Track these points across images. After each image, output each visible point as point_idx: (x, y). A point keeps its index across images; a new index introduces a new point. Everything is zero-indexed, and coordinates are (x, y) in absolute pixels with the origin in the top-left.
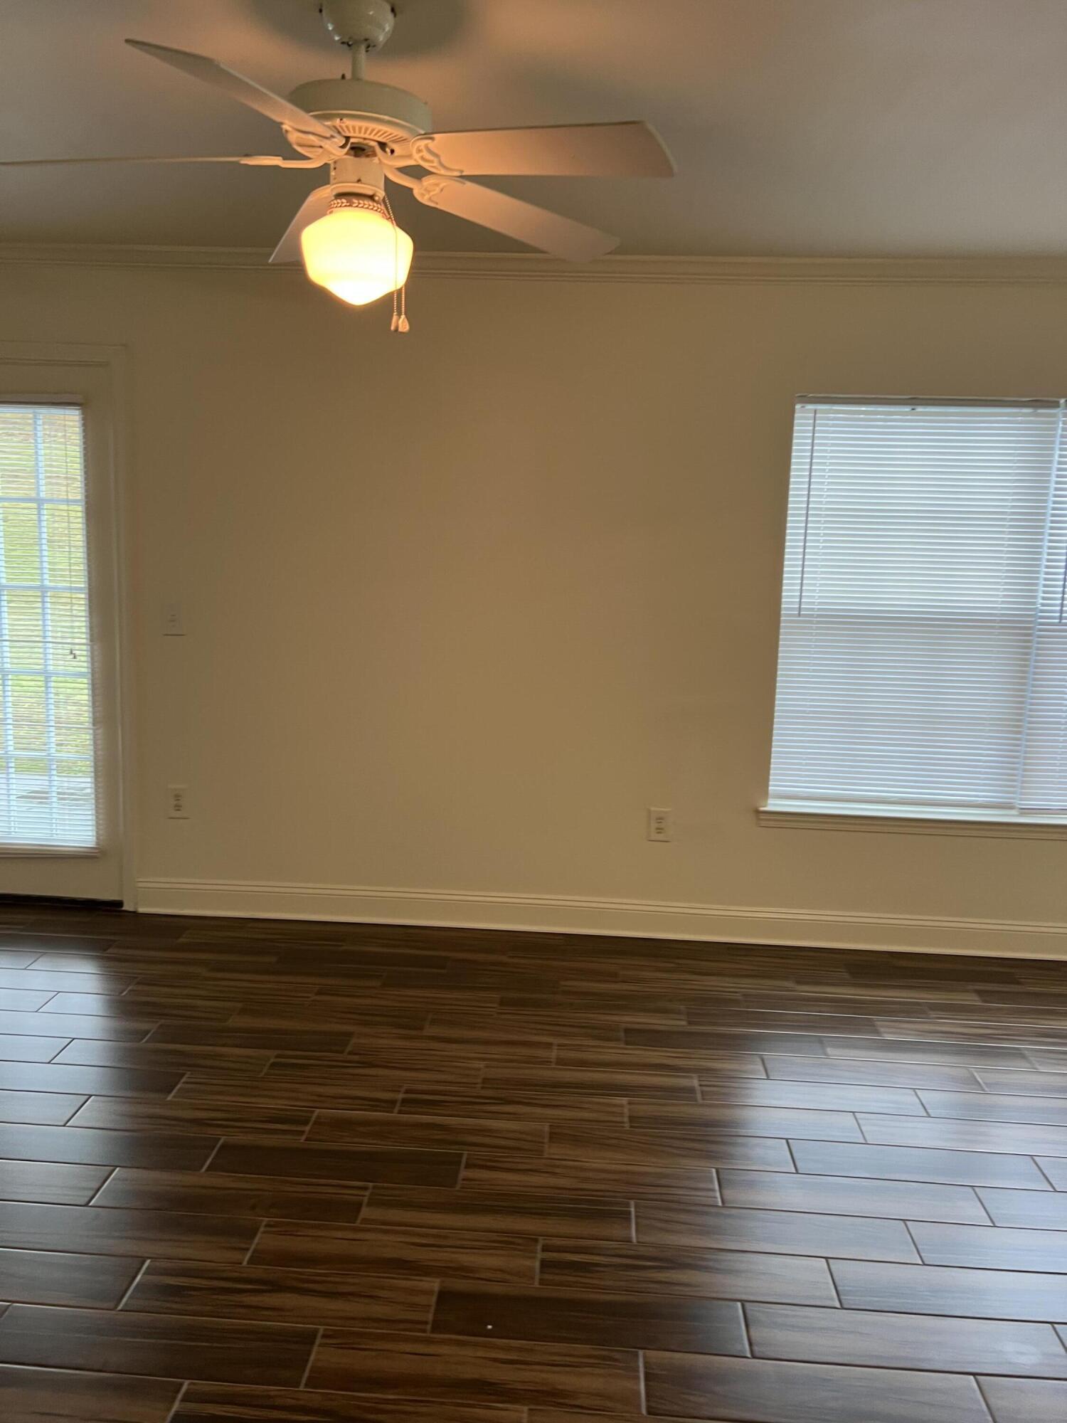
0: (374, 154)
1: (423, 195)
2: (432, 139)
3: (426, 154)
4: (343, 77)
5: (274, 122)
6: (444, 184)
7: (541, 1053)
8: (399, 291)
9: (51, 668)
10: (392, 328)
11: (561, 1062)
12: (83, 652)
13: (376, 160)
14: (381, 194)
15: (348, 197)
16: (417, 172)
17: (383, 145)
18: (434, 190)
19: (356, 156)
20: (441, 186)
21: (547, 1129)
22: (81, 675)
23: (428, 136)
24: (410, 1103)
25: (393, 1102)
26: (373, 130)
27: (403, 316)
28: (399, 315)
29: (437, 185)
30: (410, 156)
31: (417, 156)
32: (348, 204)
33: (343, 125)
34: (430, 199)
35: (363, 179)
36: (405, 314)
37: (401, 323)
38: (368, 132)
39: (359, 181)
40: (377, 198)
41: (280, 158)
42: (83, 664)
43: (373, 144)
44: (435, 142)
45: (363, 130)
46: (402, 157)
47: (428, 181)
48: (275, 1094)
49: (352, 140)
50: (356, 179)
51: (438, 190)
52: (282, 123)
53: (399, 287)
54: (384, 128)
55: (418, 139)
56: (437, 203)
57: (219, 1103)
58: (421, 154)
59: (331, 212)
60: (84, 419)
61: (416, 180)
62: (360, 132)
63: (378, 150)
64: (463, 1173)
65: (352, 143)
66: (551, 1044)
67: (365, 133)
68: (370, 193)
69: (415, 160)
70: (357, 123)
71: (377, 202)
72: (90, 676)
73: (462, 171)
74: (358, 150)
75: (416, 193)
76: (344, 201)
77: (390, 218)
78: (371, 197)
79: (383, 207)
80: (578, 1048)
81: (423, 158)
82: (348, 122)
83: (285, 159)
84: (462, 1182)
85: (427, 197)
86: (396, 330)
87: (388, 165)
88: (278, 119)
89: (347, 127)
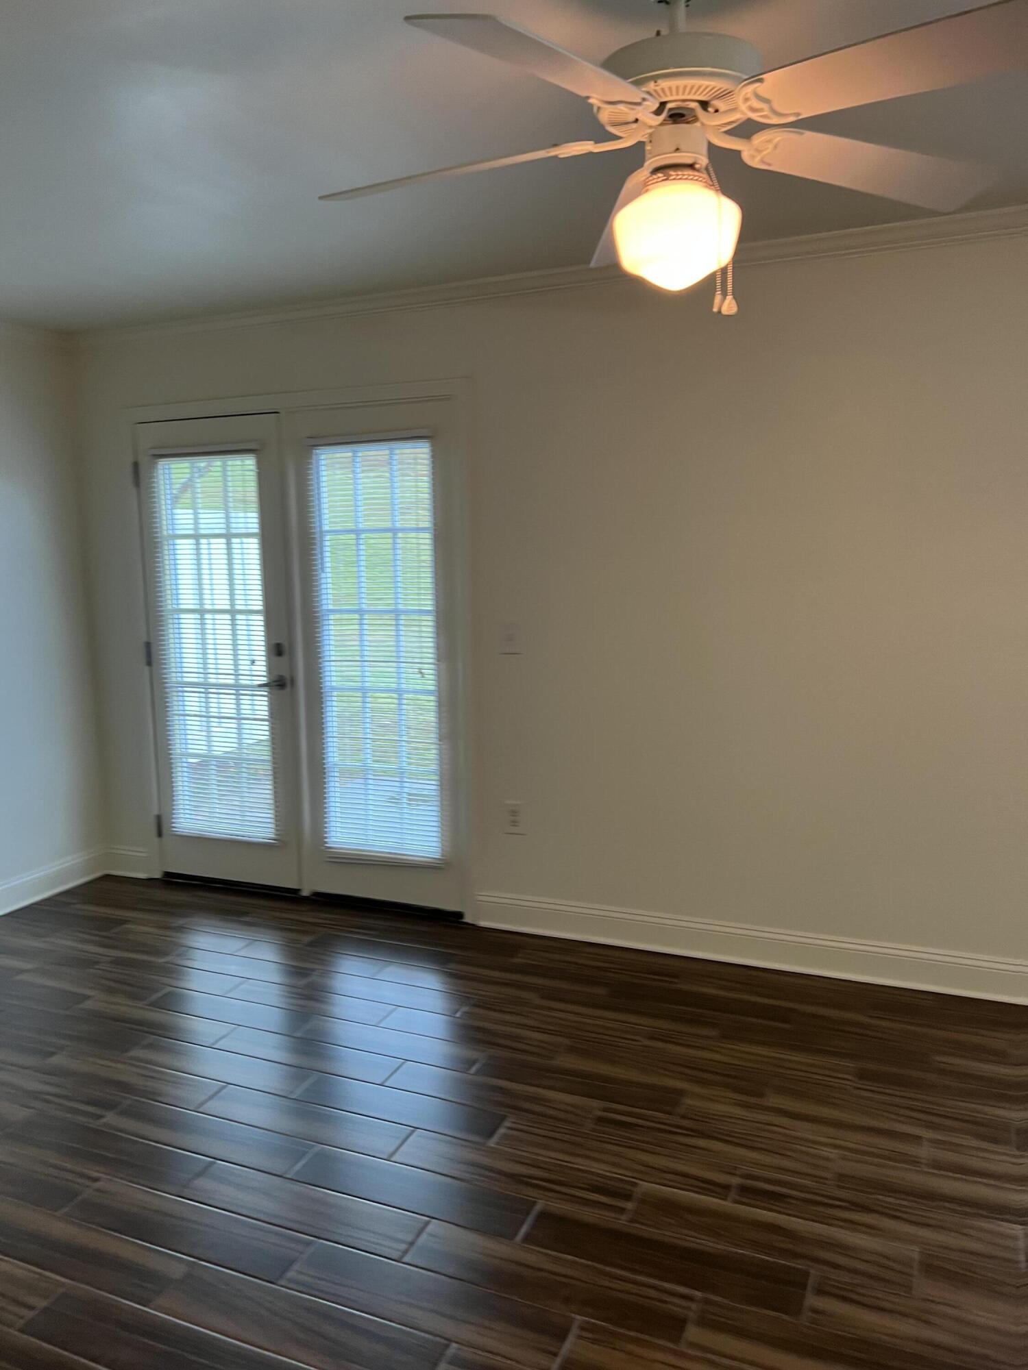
0: (696, 119)
1: (753, 157)
2: (761, 81)
3: (755, 104)
4: (658, 33)
5: (578, 96)
6: (778, 139)
7: (910, 1149)
8: (724, 271)
9: (403, 686)
10: (715, 310)
11: (937, 1165)
12: (430, 671)
13: (698, 124)
14: (703, 161)
15: (664, 170)
16: (747, 129)
17: (704, 105)
18: (767, 148)
19: (675, 122)
20: (776, 141)
21: (916, 1256)
22: (429, 692)
23: (756, 78)
24: (748, 1193)
25: (726, 1187)
26: (692, 88)
27: (729, 298)
28: (724, 294)
29: (769, 141)
30: (734, 110)
31: (743, 107)
32: (665, 178)
33: (658, 88)
34: (762, 161)
35: (682, 147)
36: (733, 294)
37: (728, 306)
38: (687, 90)
39: (677, 150)
40: (697, 166)
41: (592, 142)
42: (430, 683)
43: (693, 105)
44: (765, 84)
45: (681, 90)
46: (726, 112)
47: (759, 139)
48: (596, 1155)
49: (669, 106)
50: (674, 148)
51: (771, 146)
52: (588, 98)
53: (723, 264)
54: (705, 82)
55: (742, 87)
56: (769, 165)
57: (540, 1158)
58: (749, 103)
59: (647, 191)
60: (433, 451)
61: (745, 140)
62: (677, 94)
63: (700, 112)
64: (812, 1300)
65: (670, 109)
66: (920, 1138)
67: (683, 93)
68: (689, 161)
69: (743, 113)
70: (673, 83)
71: (698, 170)
72: (437, 694)
73: (798, 114)
74: (678, 117)
75: (746, 157)
76: (660, 175)
77: (713, 185)
78: (691, 166)
79: (705, 176)
80: (956, 1148)
81: (753, 110)
82: (664, 84)
83: (597, 142)
84: (810, 1314)
85: (758, 158)
86: (719, 312)
87: (710, 126)
88: (584, 94)
89: (663, 90)
